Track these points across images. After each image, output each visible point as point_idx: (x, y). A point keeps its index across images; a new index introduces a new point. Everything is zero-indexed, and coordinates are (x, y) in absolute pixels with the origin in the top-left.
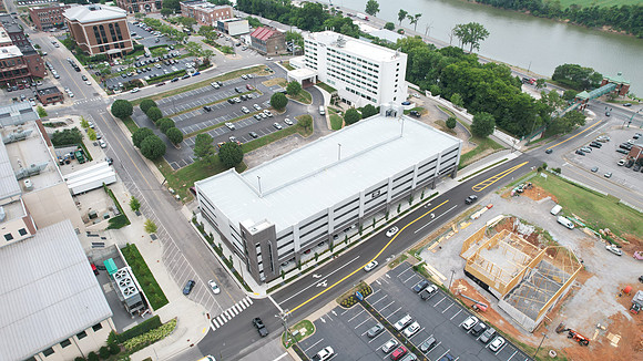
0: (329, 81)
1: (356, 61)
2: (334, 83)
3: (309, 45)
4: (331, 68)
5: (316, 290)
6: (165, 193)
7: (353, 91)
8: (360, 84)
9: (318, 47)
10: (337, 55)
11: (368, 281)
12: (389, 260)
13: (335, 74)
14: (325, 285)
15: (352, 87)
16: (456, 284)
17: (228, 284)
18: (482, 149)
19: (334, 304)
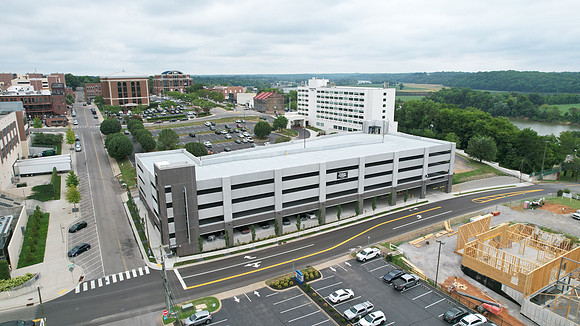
0: (318, 124)
1: (343, 96)
2: (322, 125)
3: (301, 93)
4: (321, 109)
5: (243, 269)
6: (114, 182)
7: (340, 128)
8: (348, 118)
9: (310, 93)
10: (325, 95)
11: (318, 267)
12: (353, 250)
13: (324, 115)
14: (256, 265)
15: (338, 124)
16: (449, 281)
17: (130, 254)
18: (484, 172)
19: (262, 284)
